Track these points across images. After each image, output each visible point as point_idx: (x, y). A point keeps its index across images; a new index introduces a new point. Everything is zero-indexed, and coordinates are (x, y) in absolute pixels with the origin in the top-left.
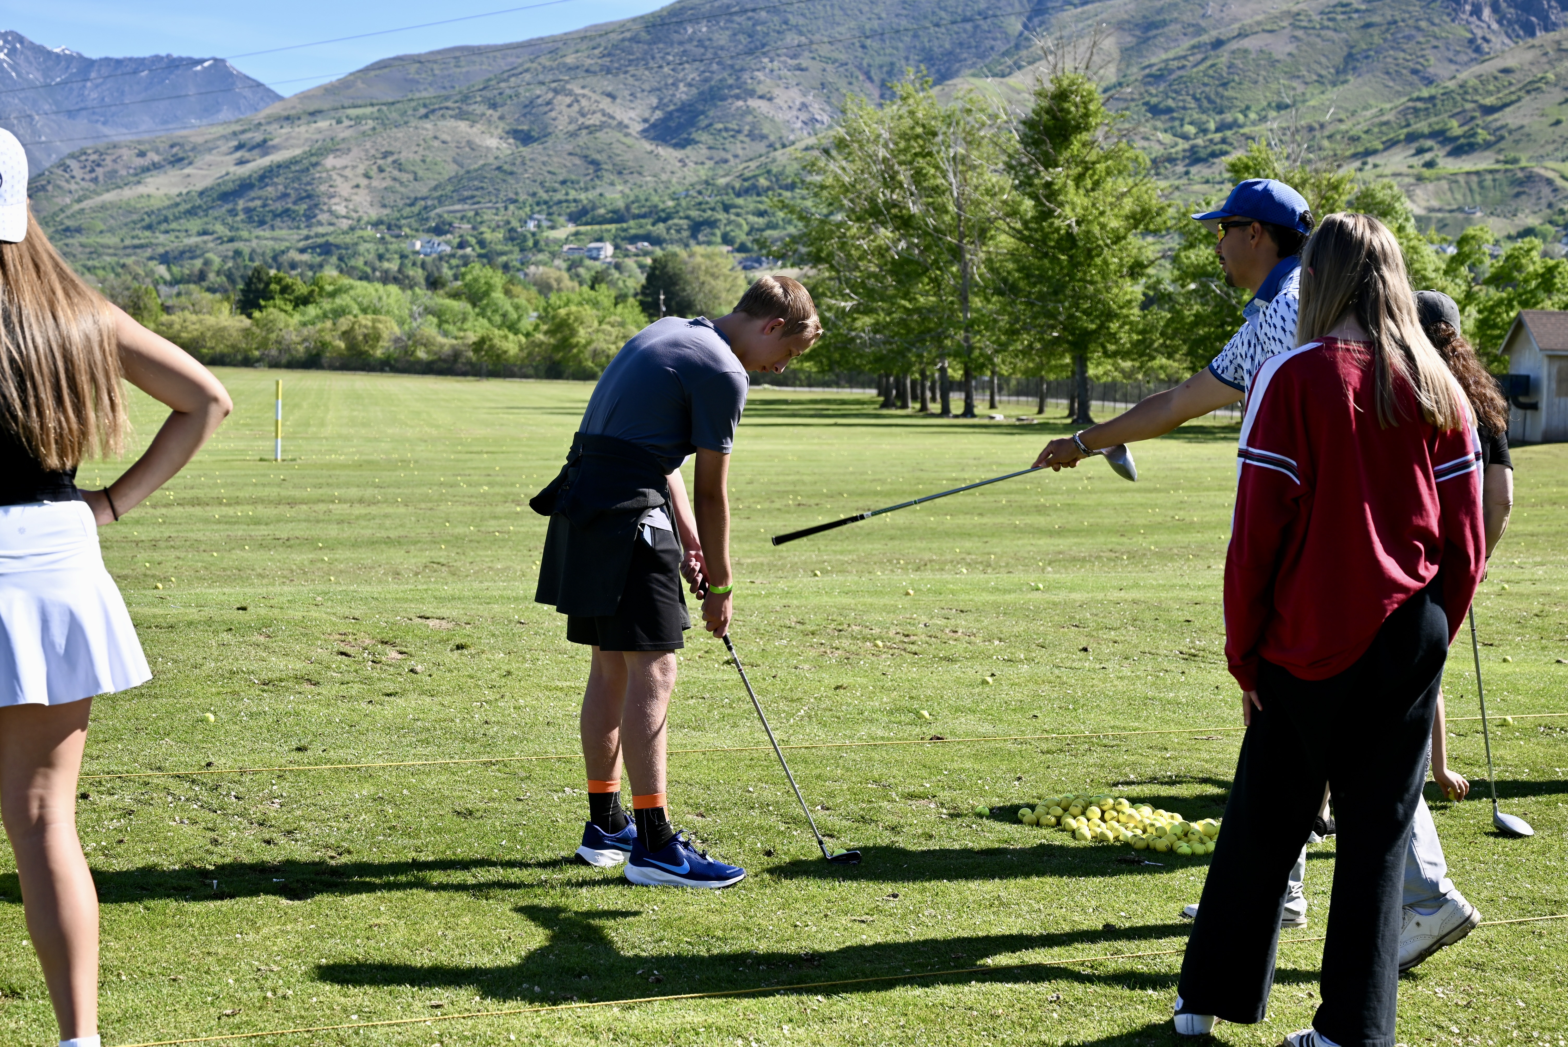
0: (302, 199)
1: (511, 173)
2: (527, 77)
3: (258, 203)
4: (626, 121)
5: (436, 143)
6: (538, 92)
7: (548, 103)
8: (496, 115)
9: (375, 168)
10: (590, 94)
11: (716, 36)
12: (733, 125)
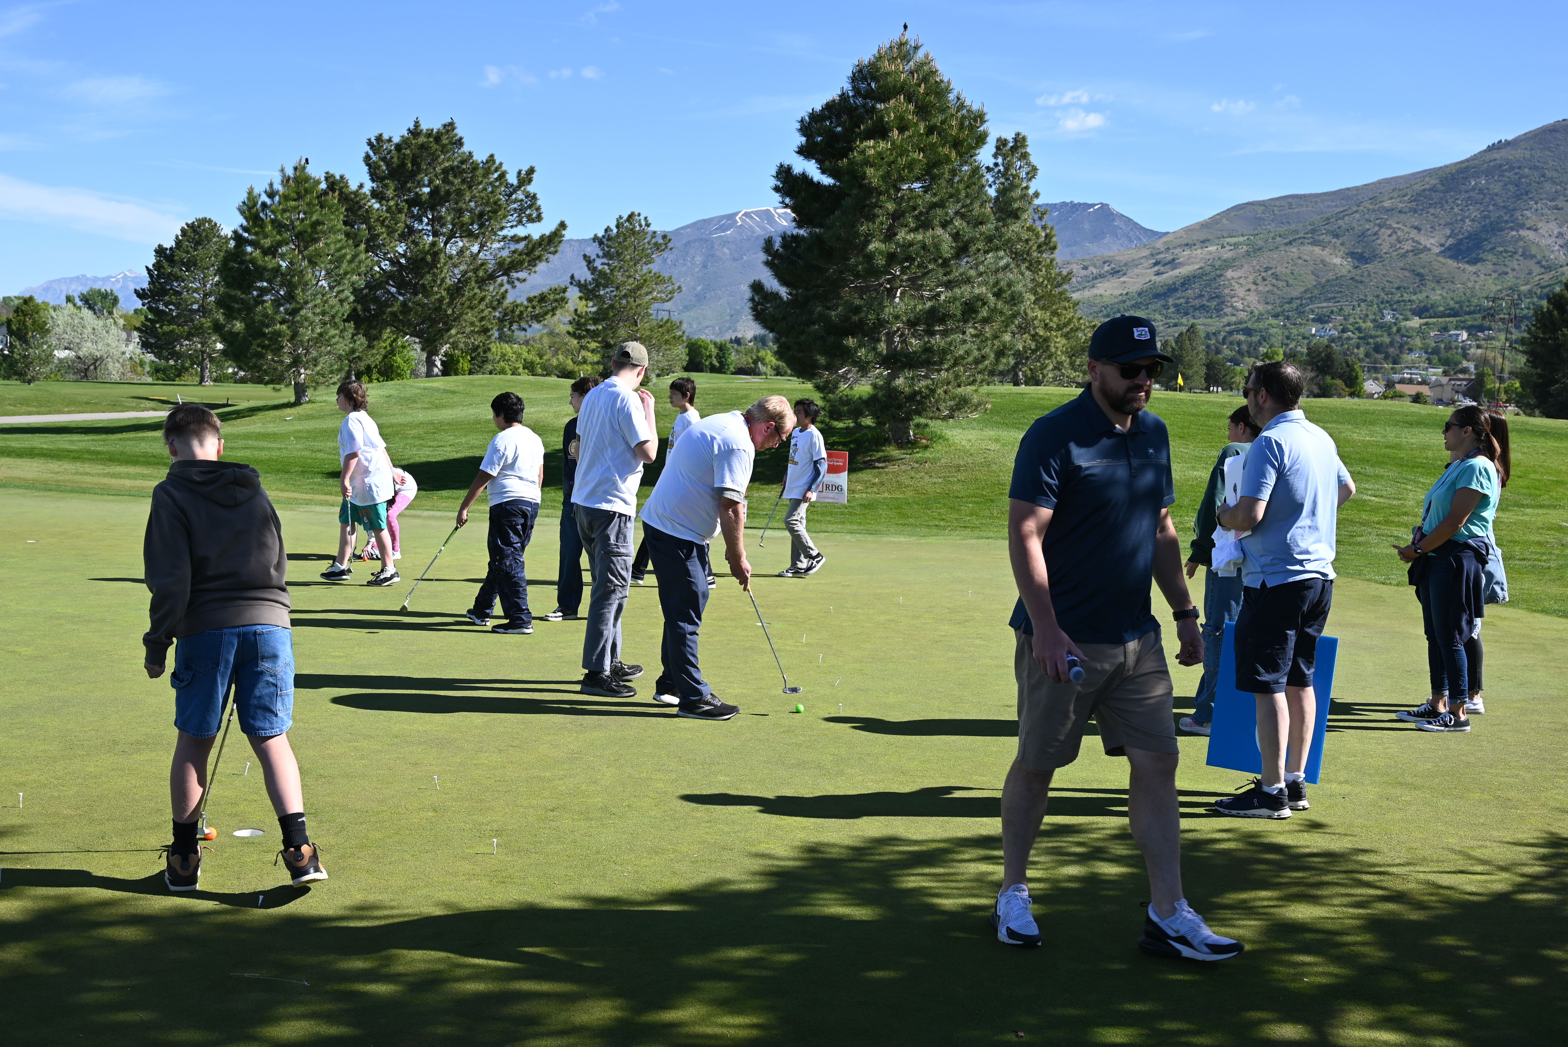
0: (1212, 298)
1: (1361, 282)
2: (1357, 216)
3: (1182, 301)
4: (1428, 246)
5: (1300, 262)
6: (1367, 227)
7: (1375, 234)
8: (1339, 242)
9: (1260, 278)
10: (1403, 227)
11: (1492, 186)
12: (1511, 248)
